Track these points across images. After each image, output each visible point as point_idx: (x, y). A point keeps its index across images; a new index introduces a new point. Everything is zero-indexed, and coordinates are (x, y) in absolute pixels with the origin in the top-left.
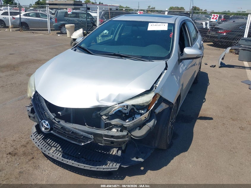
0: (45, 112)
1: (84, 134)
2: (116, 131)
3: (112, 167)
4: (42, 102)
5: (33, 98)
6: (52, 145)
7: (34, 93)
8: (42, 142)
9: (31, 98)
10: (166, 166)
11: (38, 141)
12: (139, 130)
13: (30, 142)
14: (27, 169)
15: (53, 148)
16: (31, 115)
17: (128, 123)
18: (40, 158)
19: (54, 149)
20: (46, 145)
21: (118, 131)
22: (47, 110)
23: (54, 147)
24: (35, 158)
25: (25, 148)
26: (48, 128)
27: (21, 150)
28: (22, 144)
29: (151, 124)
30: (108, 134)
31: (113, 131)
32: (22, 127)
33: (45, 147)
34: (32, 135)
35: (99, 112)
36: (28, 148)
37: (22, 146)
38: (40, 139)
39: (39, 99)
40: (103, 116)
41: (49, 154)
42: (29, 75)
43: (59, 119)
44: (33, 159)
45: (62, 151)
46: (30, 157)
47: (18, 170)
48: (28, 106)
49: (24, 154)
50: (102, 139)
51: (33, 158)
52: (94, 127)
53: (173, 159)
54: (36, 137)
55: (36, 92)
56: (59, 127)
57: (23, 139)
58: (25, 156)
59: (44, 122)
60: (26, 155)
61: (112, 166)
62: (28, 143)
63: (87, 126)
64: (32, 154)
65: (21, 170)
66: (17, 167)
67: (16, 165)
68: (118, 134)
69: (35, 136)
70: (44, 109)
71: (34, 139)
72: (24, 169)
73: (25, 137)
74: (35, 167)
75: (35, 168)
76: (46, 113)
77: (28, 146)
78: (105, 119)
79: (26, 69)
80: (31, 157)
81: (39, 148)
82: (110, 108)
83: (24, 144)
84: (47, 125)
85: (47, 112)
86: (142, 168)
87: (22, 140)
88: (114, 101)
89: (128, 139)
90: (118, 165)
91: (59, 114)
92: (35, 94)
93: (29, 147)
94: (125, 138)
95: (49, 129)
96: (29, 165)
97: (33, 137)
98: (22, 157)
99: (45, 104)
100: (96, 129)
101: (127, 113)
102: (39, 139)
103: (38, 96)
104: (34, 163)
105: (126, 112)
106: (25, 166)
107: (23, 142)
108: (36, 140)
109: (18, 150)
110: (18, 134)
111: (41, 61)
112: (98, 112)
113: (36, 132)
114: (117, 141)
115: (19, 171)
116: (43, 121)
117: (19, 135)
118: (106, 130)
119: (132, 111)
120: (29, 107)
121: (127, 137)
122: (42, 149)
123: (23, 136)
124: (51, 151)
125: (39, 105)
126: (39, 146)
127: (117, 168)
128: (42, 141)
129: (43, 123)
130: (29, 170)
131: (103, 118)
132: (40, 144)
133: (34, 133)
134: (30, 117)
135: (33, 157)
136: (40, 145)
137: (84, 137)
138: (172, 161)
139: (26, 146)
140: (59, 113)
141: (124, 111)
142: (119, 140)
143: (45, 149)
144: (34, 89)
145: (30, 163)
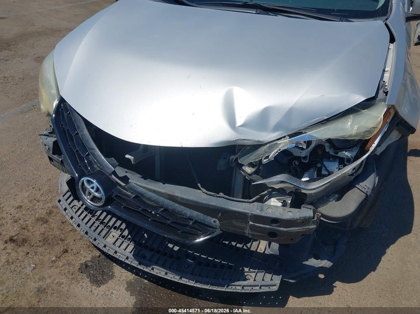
0: (88, 155)
1: (195, 214)
2: (280, 204)
3: (264, 283)
4: (78, 127)
5: (54, 116)
6: (111, 224)
7: (56, 103)
8: (86, 215)
9: (49, 115)
10: (374, 271)
11: (76, 213)
12: (338, 199)
13: (55, 210)
14: (55, 282)
15: (112, 230)
16: (56, 157)
17: (312, 186)
18: (82, 252)
19: (115, 234)
20: (96, 225)
21: (284, 204)
22: (93, 149)
23: (115, 228)
24: (69, 250)
25: (45, 225)
26: (100, 199)
27: (38, 231)
28: (37, 216)
29: (369, 184)
30: (263, 214)
31: (272, 204)
32: (34, 174)
33: (93, 228)
34: (62, 199)
35: (234, 155)
36: (53, 225)
37: (38, 220)
38: (80, 208)
39: (70, 119)
40: (243, 168)
41: (105, 246)
42: (40, 60)
43: (126, 170)
44: (66, 254)
45: (129, 237)
46: (58, 249)
47: (33, 284)
48: (45, 135)
49: (45, 240)
50: (244, 225)
51: (66, 251)
52: (221, 194)
53: (384, 253)
54: (70, 204)
55: (62, 101)
56: (128, 196)
57: (38, 204)
58: (46, 247)
59: (89, 182)
60: (49, 244)
61: (263, 280)
62: (50, 213)
63: (204, 190)
64: (62, 240)
65: (41, 283)
66: (31, 275)
67: (28, 270)
68: (291, 214)
69: (66, 200)
70: (84, 148)
71: (65, 209)
72: (48, 281)
73: (43, 198)
74: (72, 274)
75: (73, 279)
76: (91, 157)
77: (51, 220)
78: (250, 175)
79: (33, 47)
80: (62, 249)
81: (81, 231)
82: (266, 147)
83: (43, 216)
84: (98, 190)
85: (93, 155)
86: (322, 276)
87: (36, 207)
88: (276, 128)
89: (315, 226)
90: (277, 279)
91: (129, 159)
92: (58, 106)
93: (54, 222)
94: (310, 226)
95: (103, 200)
96: (58, 270)
97: (64, 204)
98: (40, 250)
99: (86, 132)
100: (227, 199)
101: (305, 158)
102: (77, 208)
103: (67, 110)
104: (69, 264)
105: (303, 154)
106: (49, 271)
107: (40, 211)
108: (71, 211)
109: (29, 230)
110: (27, 191)
111: (60, 31)
112: (233, 157)
113: (68, 191)
114: (287, 231)
115: (37, 285)
116: (85, 179)
117: (28, 193)
118: (253, 202)
119: (320, 152)
120: (47, 136)
121: (314, 223)
122: (87, 233)
123: (38, 197)
124: (110, 240)
125: (70, 135)
126: (79, 226)
127: (275, 285)
128: (85, 213)
129: (85, 183)
130: (59, 284)
131: (244, 171)
132: (83, 220)
133: (64, 193)
134: (50, 159)
135: (65, 247)
136: (82, 224)
137: (196, 222)
138: (384, 258)
139: (46, 222)
140: (127, 156)
141: (297, 153)
142: (292, 229)
143: (95, 235)
144: (54, 91)
145: (61, 264)
